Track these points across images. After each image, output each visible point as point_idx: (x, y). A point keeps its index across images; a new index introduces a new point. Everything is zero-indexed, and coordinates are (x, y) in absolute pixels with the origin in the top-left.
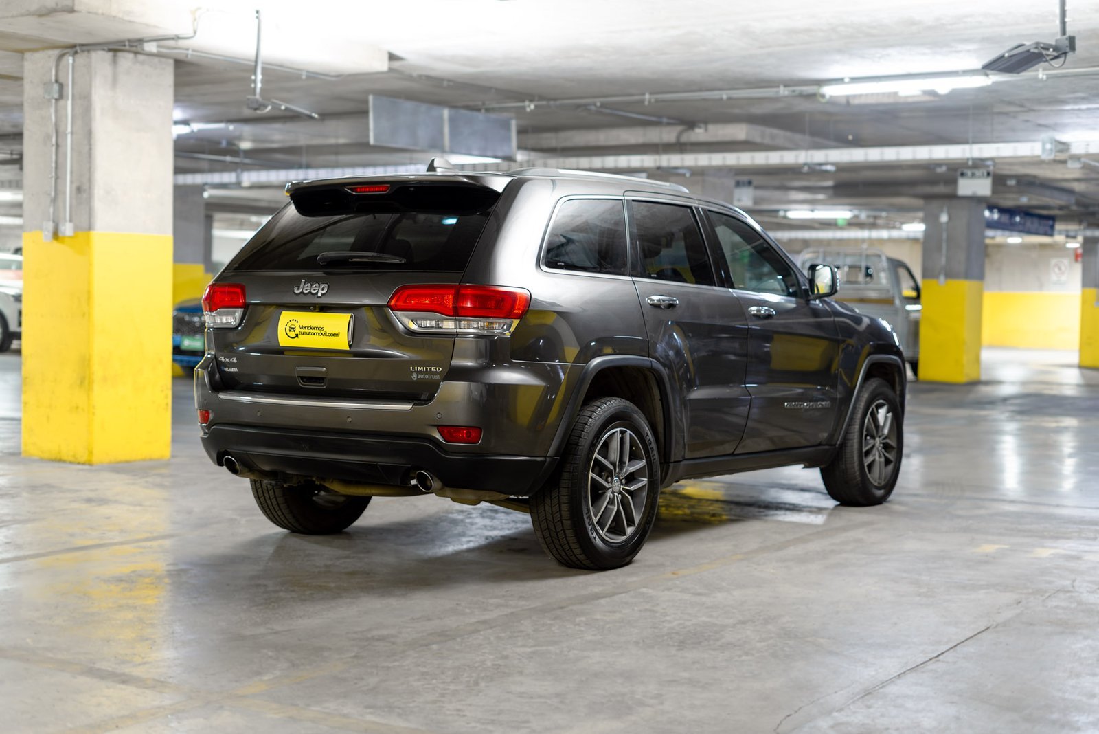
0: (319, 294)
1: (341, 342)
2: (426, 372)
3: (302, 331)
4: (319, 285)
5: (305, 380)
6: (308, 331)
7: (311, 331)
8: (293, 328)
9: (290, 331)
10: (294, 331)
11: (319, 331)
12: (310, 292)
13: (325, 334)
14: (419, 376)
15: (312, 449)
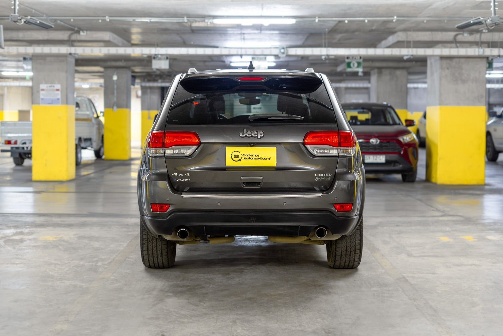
0: (259, 137)
1: (273, 163)
2: (323, 177)
3: (244, 157)
4: (257, 132)
5: (245, 184)
6: (248, 157)
7: (250, 157)
8: (237, 156)
9: (235, 157)
10: (238, 157)
11: (256, 157)
12: (252, 136)
13: (261, 158)
14: (319, 179)
15: (257, 221)
